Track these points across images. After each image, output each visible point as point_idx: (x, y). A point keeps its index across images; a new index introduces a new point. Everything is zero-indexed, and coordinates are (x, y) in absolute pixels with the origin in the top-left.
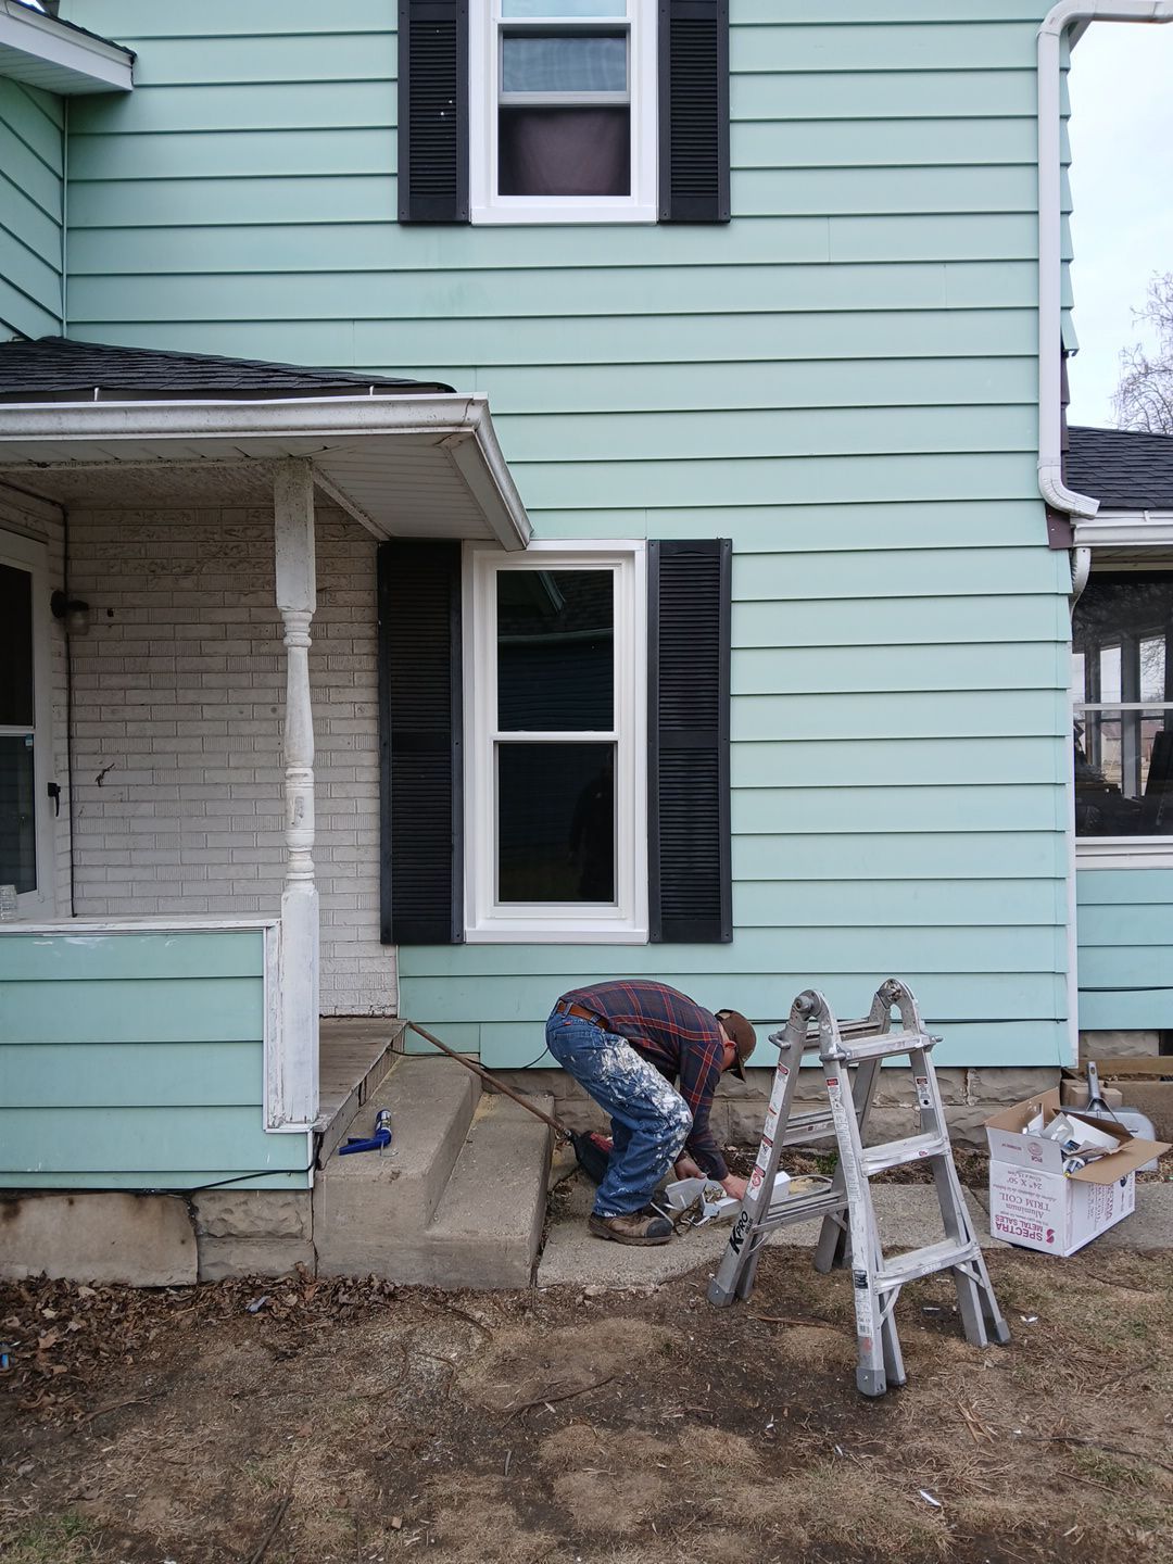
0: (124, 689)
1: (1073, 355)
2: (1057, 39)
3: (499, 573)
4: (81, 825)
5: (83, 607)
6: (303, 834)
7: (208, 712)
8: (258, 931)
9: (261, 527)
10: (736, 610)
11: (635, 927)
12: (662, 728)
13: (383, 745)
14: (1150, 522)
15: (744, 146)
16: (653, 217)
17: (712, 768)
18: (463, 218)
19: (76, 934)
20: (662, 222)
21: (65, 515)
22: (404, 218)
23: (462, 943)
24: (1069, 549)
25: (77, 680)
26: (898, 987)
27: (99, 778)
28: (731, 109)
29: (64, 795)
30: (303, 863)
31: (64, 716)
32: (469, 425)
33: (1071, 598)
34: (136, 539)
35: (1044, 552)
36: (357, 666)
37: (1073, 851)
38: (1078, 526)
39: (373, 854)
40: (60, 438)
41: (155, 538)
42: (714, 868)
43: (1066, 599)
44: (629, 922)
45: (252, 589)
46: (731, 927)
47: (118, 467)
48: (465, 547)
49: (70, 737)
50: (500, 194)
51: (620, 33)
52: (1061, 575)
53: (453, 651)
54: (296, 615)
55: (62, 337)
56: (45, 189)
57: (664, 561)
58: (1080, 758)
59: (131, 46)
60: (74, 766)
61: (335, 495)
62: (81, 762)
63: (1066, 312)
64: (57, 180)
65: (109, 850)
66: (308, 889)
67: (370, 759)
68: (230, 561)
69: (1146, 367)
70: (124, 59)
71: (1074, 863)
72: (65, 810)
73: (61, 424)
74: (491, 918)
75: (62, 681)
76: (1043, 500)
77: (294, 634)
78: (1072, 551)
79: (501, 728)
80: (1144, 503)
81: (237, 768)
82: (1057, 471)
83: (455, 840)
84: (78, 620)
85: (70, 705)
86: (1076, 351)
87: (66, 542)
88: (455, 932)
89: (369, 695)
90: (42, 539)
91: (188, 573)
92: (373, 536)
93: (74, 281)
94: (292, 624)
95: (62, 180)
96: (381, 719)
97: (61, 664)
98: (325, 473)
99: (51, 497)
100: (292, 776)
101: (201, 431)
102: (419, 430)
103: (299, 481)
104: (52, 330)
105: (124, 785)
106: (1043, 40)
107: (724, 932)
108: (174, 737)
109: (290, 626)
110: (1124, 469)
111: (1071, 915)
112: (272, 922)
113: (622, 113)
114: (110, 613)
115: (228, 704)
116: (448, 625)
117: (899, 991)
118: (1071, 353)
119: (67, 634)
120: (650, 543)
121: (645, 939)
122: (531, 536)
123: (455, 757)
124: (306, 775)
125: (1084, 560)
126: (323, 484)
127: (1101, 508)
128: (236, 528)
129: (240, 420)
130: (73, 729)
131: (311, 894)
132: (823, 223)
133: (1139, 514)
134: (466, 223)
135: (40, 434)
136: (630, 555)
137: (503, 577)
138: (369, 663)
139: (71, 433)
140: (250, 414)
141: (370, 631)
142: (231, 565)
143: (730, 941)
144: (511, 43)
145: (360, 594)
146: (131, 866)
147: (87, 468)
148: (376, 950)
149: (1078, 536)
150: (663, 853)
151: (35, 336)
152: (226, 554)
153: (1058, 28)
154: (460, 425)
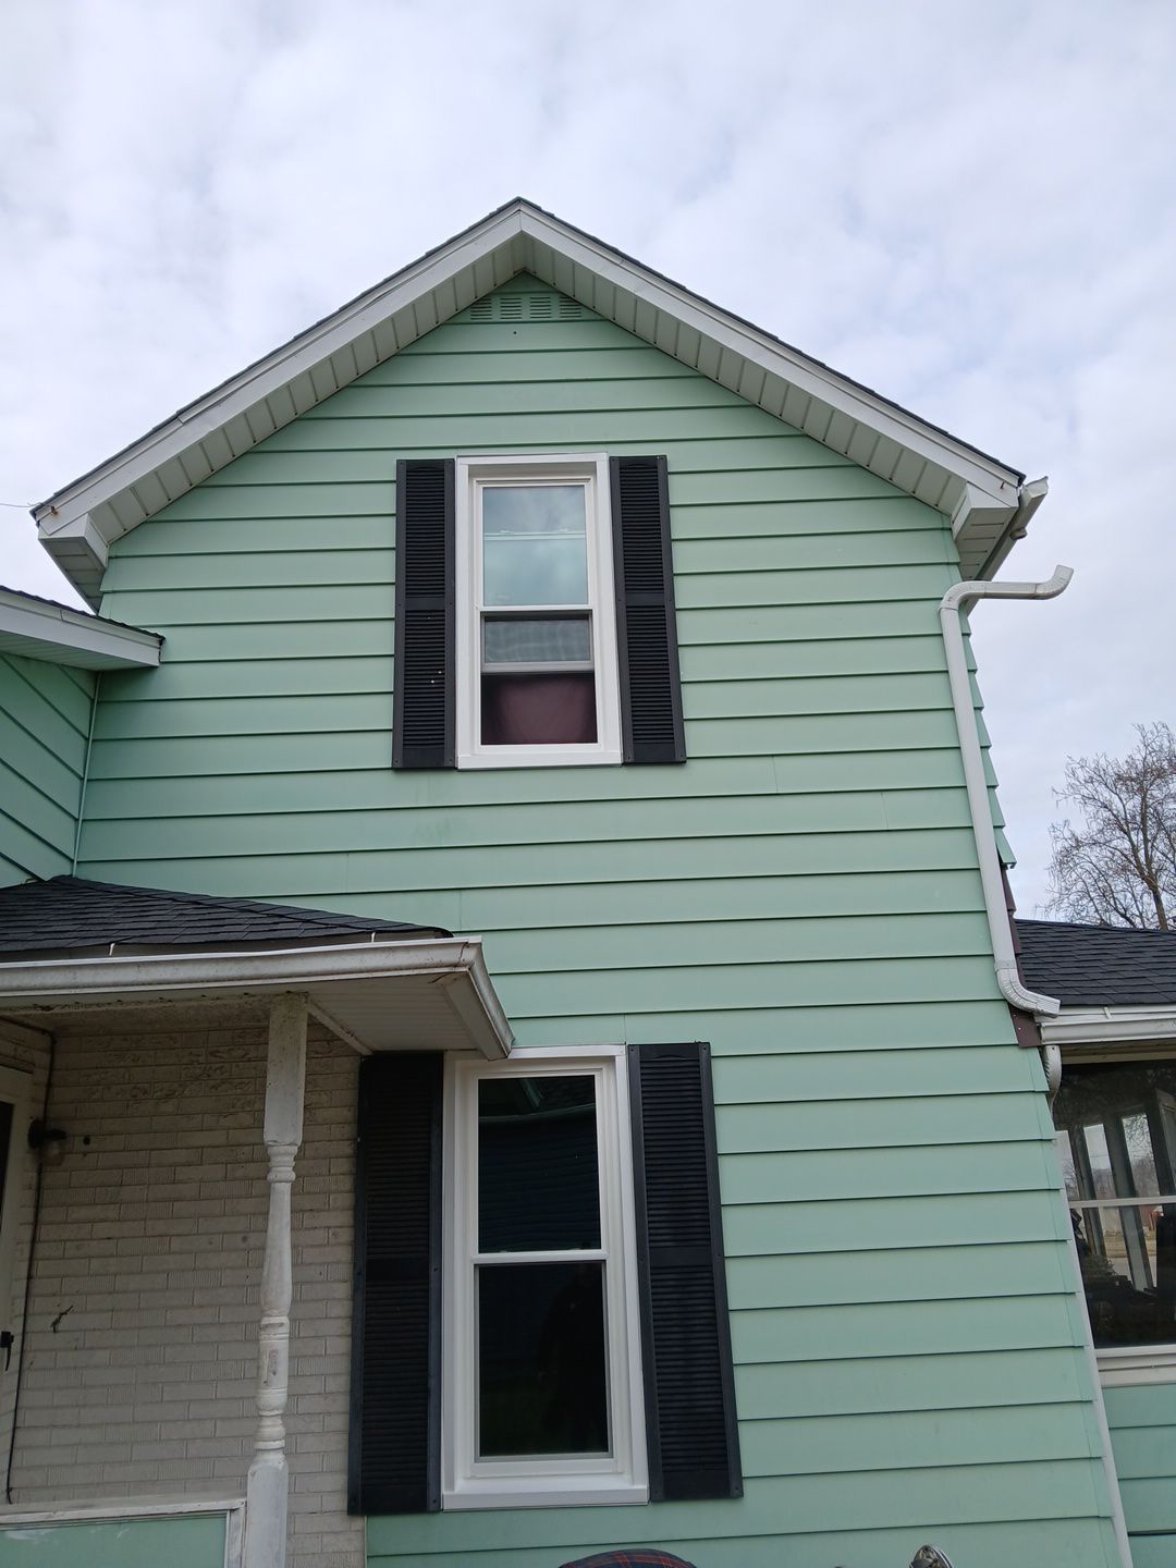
0: (93, 1221)
1: (1012, 867)
2: (956, 612)
3: (481, 1082)
4: (30, 1379)
5: (60, 1135)
6: (275, 1395)
7: (176, 1244)
8: (220, 1514)
9: (246, 1048)
10: (720, 1114)
11: (633, 1483)
12: (652, 1244)
13: (357, 1274)
14: (1112, 1019)
15: (693, 702)
16: (619, 760)
17: (706, 1288)
18: (450, 764)
19: (19, 1526)
20: (625, 764)
21: (54, 1042)
22: (399, 765)
23: (439, 1510)
24: (1038, 1047)
25: (45, 1214)
26: (934, 1556)
27: (55, 1324)
28: (681, 673)
29: (16, 1345)
30: (273, 1428)
31: (27, 1255)
32: (465, 966)
33: (1048, 1095)
34: (122, 1064)
35: (1015, 1049)
36: (333, 1187)
37: (1095, 1366)
38: (1043, 1025)
39: (342, 1403)
40: (73, 991)
41: (140, 1063)
42: (716, 1406)
43: (1044, 1097)
44: (627, 1476)
45: (232, 1110)
46: (740, 1479)
47: (120, 1008)
48: (447, 1057)
49: (29, 1277)
50: (482, 744)
51: (585, 616)
52: (1034, 1073)
53: (434, 1167)
54: (282, 1149)
55: (71, 875)
56: (72, 750)
57: (645, 1065)
58: (1084, 1250)
59: (160, 632)
60: (30, 1310)
61: (326, 1021)
62: (38, 1304)
63: (998, 830)
64: (82, 739)
65: (57, 1407)
66: (276, 1460)
67: (343, 1290)
68: (212, 1083)
69: (1077, 840)
70: (155, 642)
71: (1098, 1380)
72: (15, 1361)
73: (75, 978)
74: (473, 1477)
75: (29, 1214)
76: (1005, 1000)
77: (279, 1169)
78: (1042, 1049)
79: (483, 1248)
80: (1102, 1000)
81: (201, 1307)
82: (1014, 974)
83: (432, 1383)
84: (54, 1149)
85: (33, 1241)
86: (1013, 864)
87: (51, 1069)
88: (431, 1496)
89: (346, 1218)
90: (26, 1067)
91: (168, 1097)
92: (356, 1052)
93: (86, 825)
94: (279, 1159)
95: (87, 739)
96: (356, 1245)
97: (30, 1195)
98: (320, 1004)
99: (41, 1026)
100: (267, 1326)
101: (209, 981)
102: (416, 972)
103: (294, 1015)
104: (63, 869)
105: (81, 1330)
106: (944, 613)
107: (733, 1485)
108: (139, 1273)
109: (275, 1160)
110: (1077, 964)
111: (1105, 1443)
112: (237, 1503)
113: (588, 678)
114: (87, 1141)
115: (198, 1234)
116: (429, 1139)
117: (936, 1561)
118: (1009, 866)
119: (41, 1165)
120: (630, 1048)
121: (645, 1498)
122: (512, 1044)
123: (433, 1286)
124: (282, 1325)
125: (1054, 1056)
126: (316, 1013)
127: (1062, 1006)
128: (221, 1049)
129: (248, 969)
130: (34, 1267)
131: (280, 1467)
132: (769, 760)
133: (1100, 1011)
134: (454, 768)
135: (54, 988)
136: (611, 1060)
137: (485, 1086)
138: (347, 1183)
139: (84, 987)
140: (257, 964)
141: (348, 1149)
142: (213, 1087)
143: (741, 1495)
144: (490, 625)
145: (341, 1110)
146: (78, 1426)
147: (90, 1010)
148: (340, 1522)
149: (1045, 1034)
150: (662, 1391)
151: (46, 877)
152: (209, 1076)
153: (955, 604)
154: (456, 966)
